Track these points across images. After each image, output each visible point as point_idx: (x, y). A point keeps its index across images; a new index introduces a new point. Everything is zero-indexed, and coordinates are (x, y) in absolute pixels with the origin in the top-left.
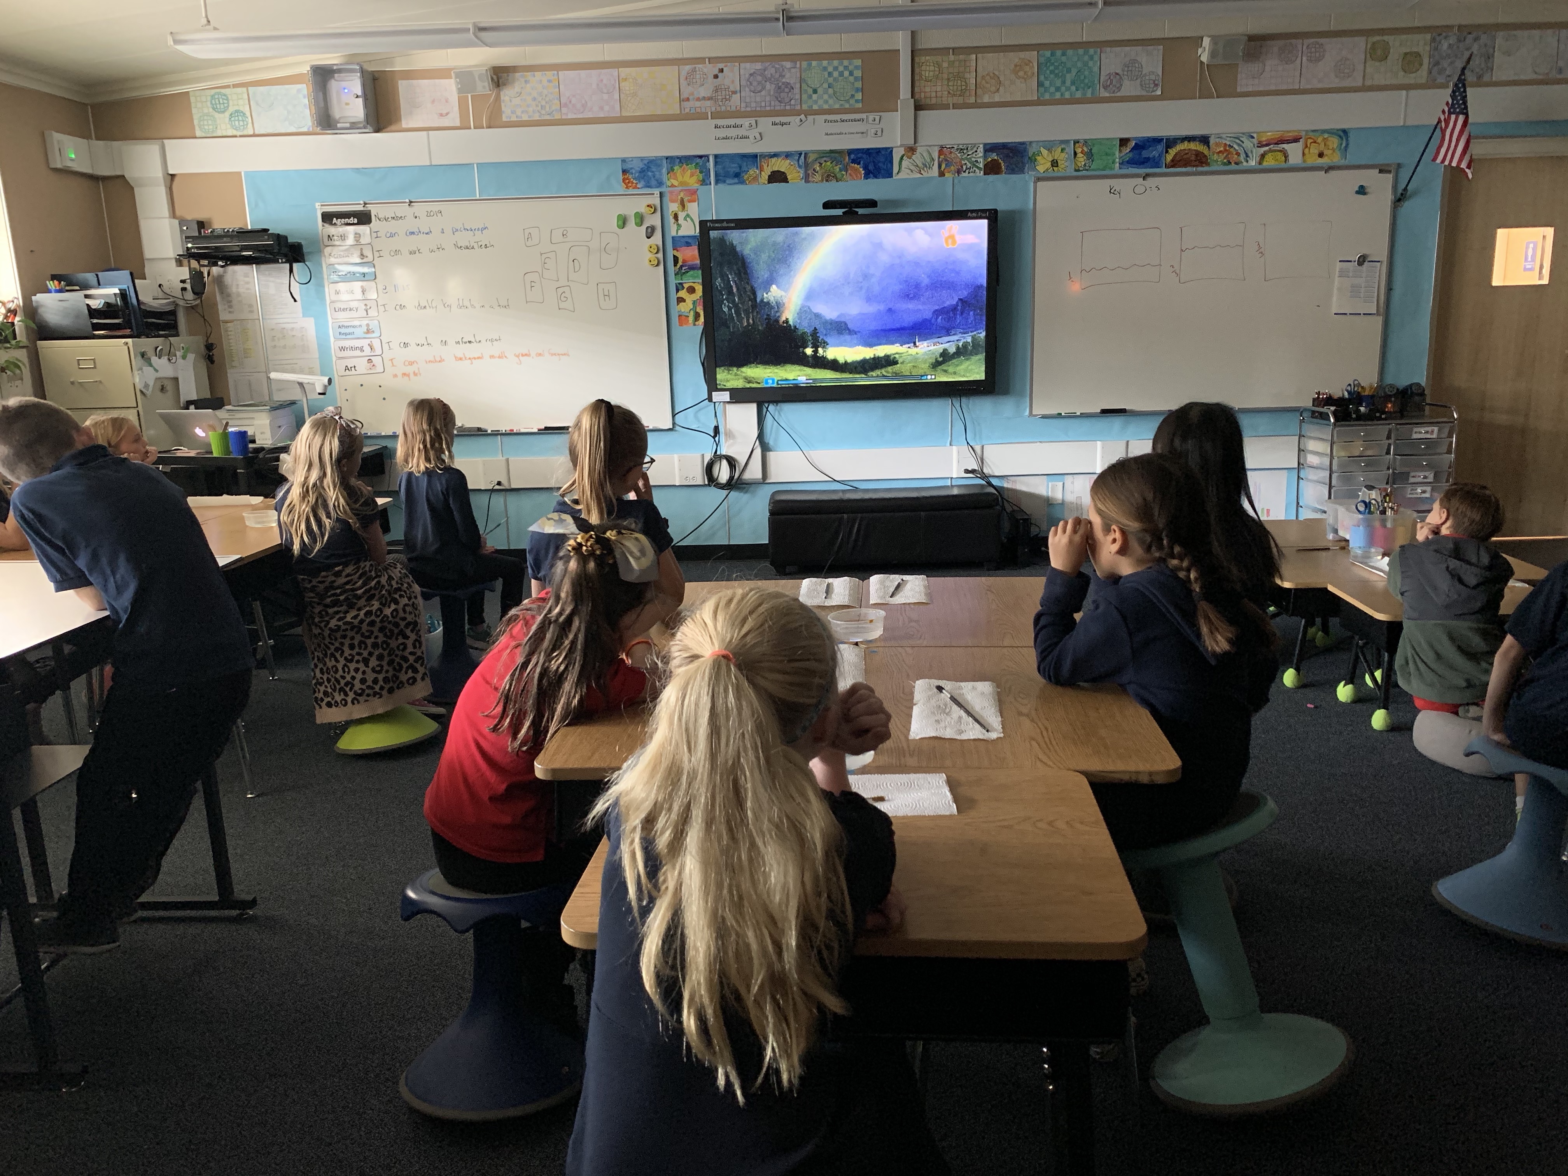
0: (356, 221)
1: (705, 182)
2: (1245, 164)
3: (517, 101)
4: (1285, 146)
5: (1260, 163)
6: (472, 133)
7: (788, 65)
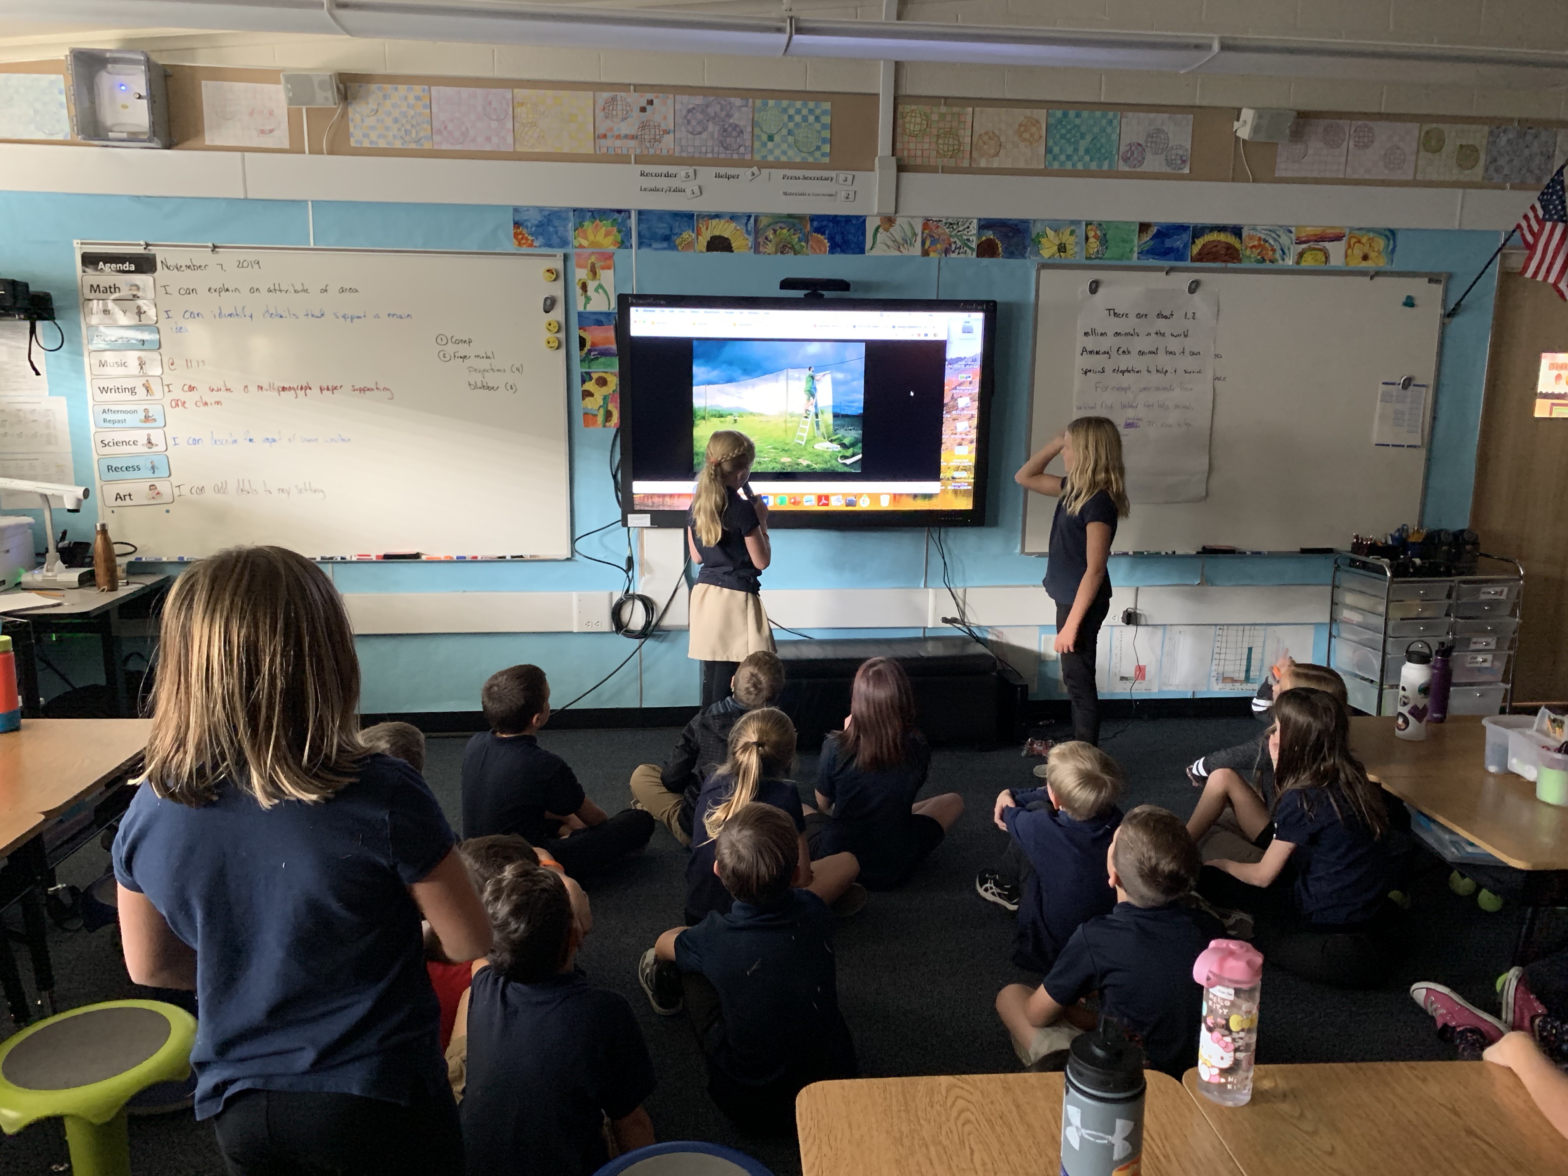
0: (133, 268)
1: (624, 244)
2: (1281, 261)
3: (371, 121)
4: (1326, 244)
5: (1298, 263)
6: (307, 157)
7: (737, 102)
